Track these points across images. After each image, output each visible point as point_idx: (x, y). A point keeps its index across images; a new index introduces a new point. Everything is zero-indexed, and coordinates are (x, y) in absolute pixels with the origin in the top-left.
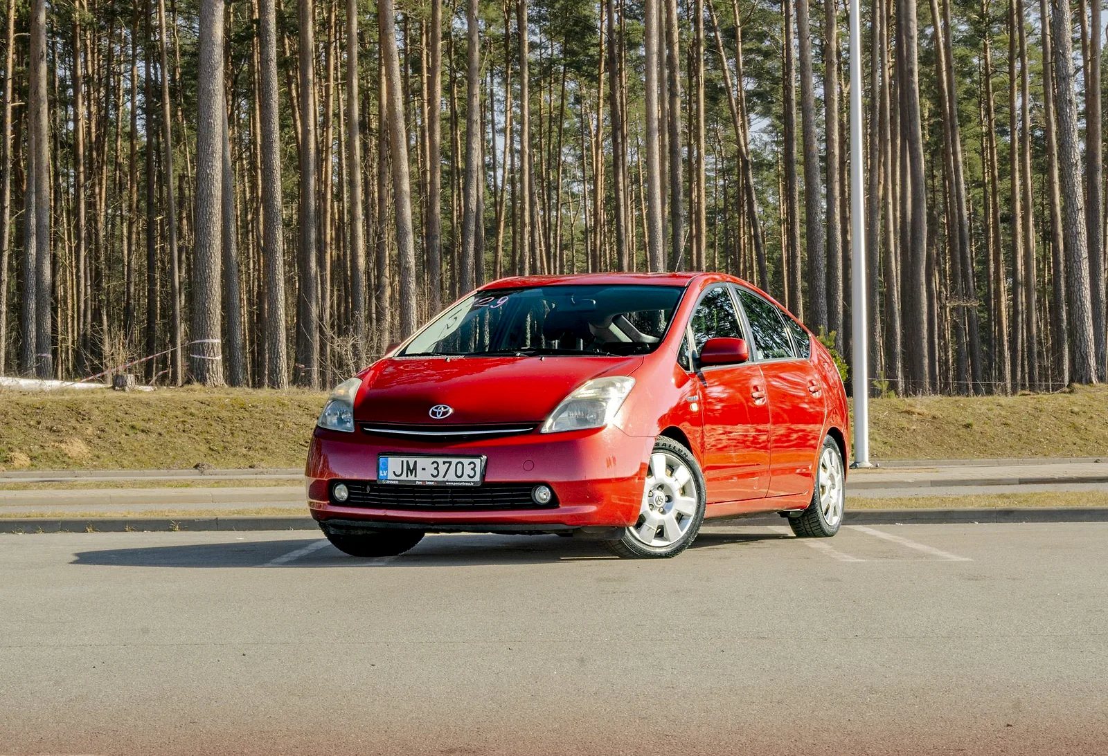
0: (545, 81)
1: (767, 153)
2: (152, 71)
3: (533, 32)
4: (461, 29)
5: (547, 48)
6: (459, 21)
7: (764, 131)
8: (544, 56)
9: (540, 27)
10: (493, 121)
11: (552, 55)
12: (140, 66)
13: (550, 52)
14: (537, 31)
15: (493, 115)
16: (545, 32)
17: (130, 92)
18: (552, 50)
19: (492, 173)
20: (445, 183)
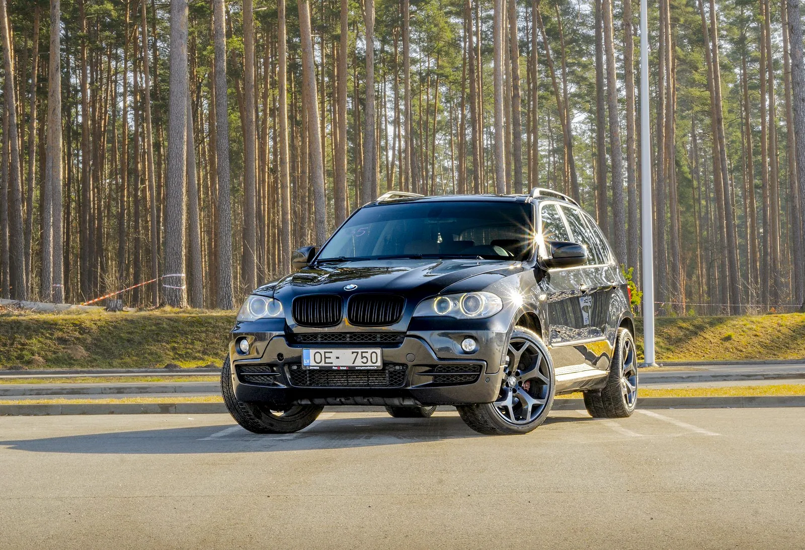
0: (424, 86)
1: (585, 138)
2: (139, 79)
3: (415, 51)
4: (362, 49)
5: (424, 62)
6: (360, 43)
7: (583, 123)
8: (423, 68)
9: (420, 47)
10: (385, 115)
11: (429, 67)
12: (130, 75)
13: (427, 65)
14: (418, 50)
15: (385, 111)
16: (423, 50)
17: (124, 95)
18: (429, 64)
19: (385, 153)
20: (351, 160)
